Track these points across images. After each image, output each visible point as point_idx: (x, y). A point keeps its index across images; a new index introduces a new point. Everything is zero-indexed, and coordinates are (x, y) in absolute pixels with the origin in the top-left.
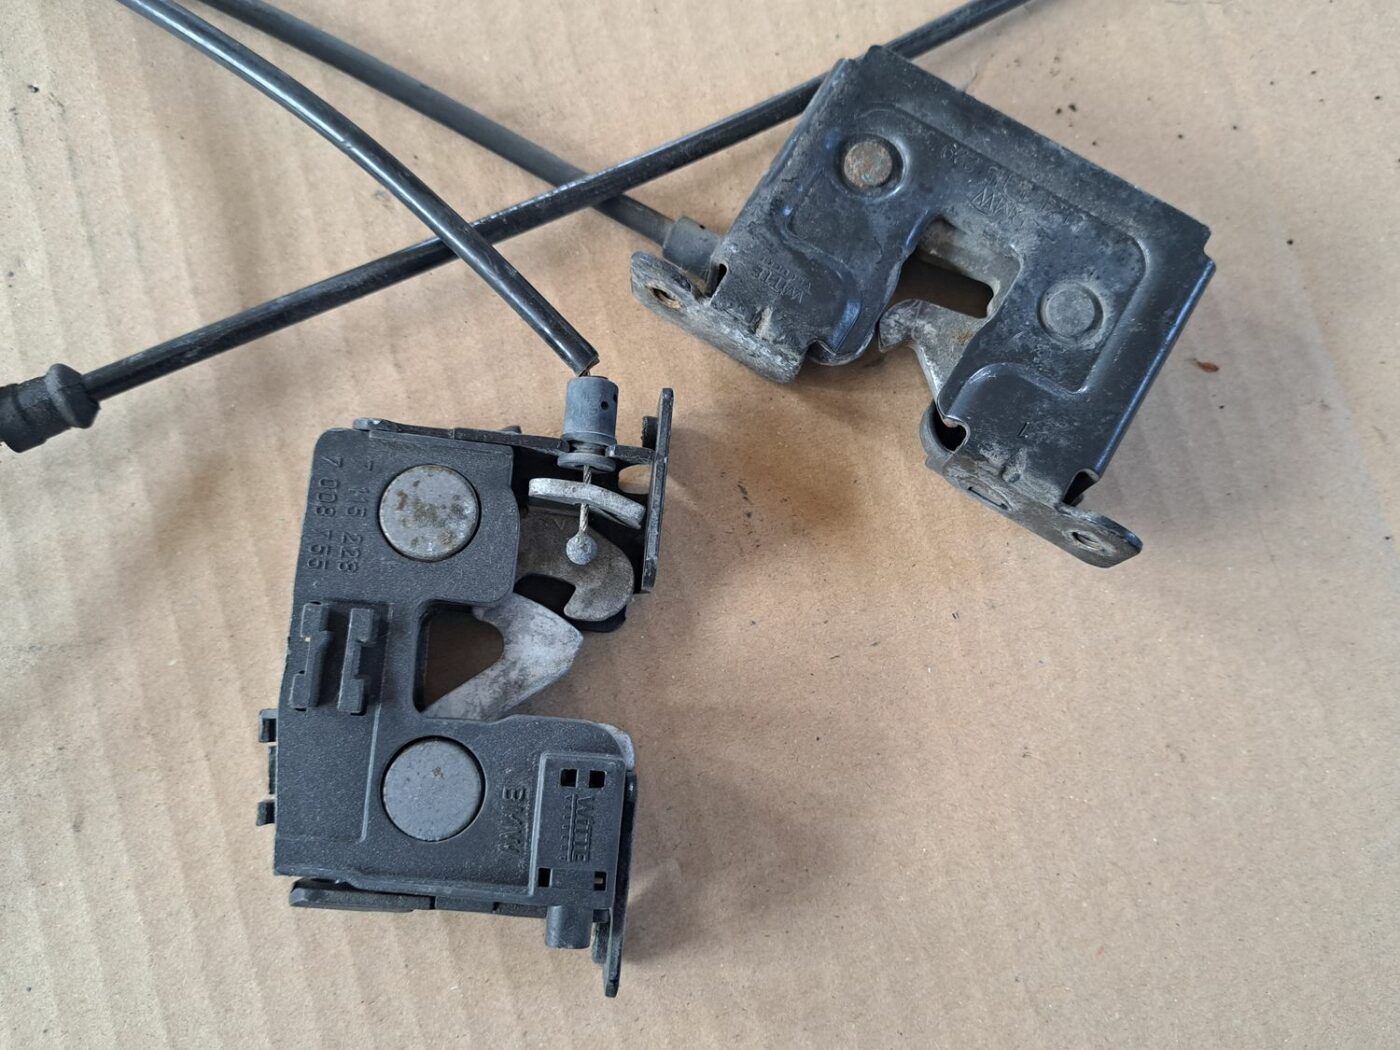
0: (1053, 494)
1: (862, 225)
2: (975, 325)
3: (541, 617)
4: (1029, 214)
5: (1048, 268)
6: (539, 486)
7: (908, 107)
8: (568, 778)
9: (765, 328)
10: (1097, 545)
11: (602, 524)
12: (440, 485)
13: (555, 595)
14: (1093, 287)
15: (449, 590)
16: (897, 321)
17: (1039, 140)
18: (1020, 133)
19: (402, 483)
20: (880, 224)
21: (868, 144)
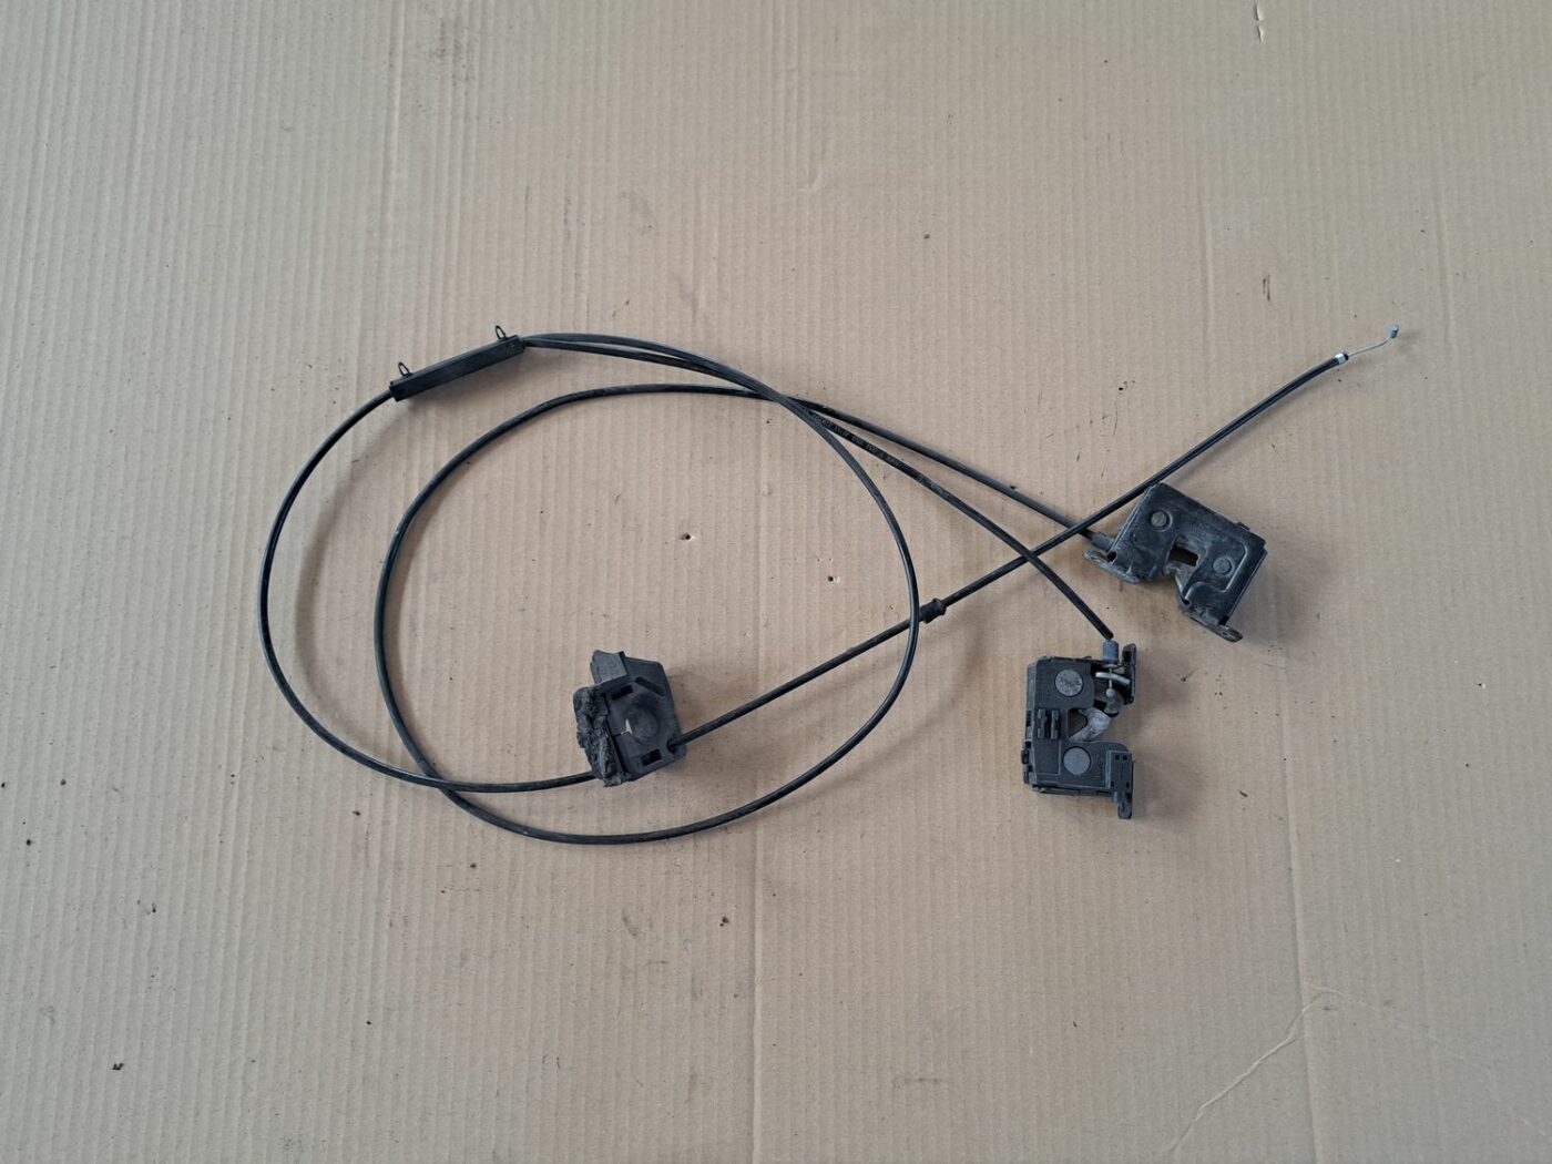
0: (1216, 622)
1: (1157, 539)
2: (1193, 569)
3: (1099, 713)
4: (1209, 535)
5: (1216, 552)
6: (1099, 674)
7: (1172, 502)
8: (1117, 757)
9: (1129, 571)
10: (1230, 636)
11: (1117, 685)
12: (1071, 675)
13: (1100, 706)
14: (1229, 559)
15: (1075, 705)
16: (1169, 567)
17: (1213, 513)
18: (1206, 511)
19: (1061, 675)
20: (1164, 540)
21: (1159, 513)
